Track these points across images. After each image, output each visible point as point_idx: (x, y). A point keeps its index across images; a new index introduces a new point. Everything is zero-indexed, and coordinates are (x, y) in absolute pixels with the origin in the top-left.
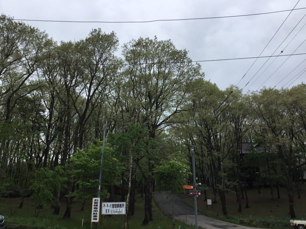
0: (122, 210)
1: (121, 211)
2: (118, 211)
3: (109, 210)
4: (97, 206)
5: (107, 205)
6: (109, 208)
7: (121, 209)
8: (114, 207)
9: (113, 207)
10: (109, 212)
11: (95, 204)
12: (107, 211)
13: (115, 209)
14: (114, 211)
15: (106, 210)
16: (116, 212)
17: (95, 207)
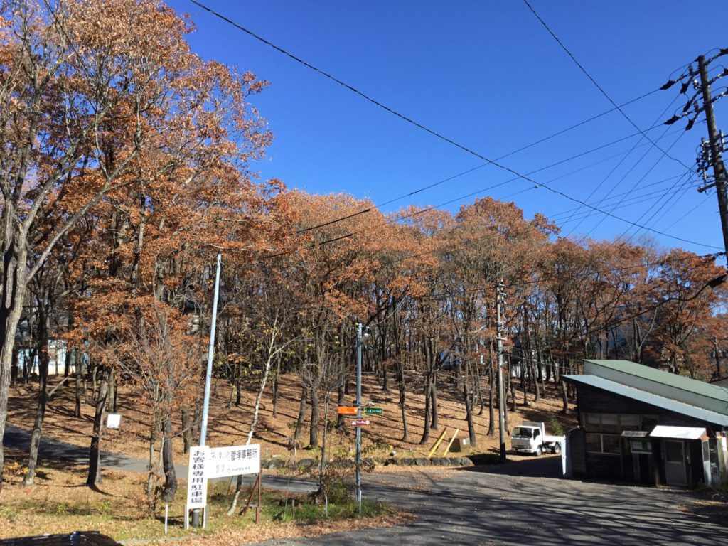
0: (252, 463)
1: (250, 465)
2: (243, 467)
4: (201, 466)
5: (220, 454)
6: (223, 461)
7: (250, 461)
8: (236, 457)
9: (233, 459)
11: (197, 464)
13: (237, 462)
14: (234, 468)
15: (218, 466)
16: (240, 470)
17: (196, 470)
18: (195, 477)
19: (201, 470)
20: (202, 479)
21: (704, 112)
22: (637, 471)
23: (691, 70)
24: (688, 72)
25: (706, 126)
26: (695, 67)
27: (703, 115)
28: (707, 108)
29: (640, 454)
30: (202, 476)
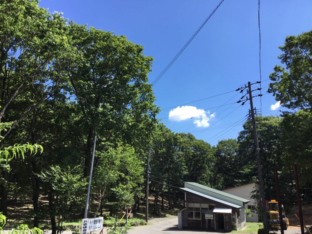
1: (100, 226)
4: (86, 227)
5: (91, 221)
6: (91, 225)
9: (94, 224)
11: (84, 226)
14: (95, 227)
15: (89, 227)
17: (84, 229)
18: (83, 232)
19: (86, 229)
20: (86, 233)
21: (249, 100)
22: (207, 226)
23: (246, 86)
24: (245, 86)
25: (250, 105)
26: (247, 85)
27: (249, 101)
28: (251, 99)
29: (208, 219)
30: (86, 231)
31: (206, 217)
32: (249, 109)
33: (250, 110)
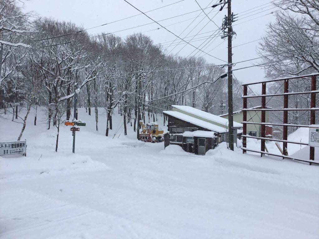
0: (23, 149)
1: (21, 150)
2: (18, 151)
3: (7, 151)
5: (6, 145)
6: (7, 148)
7: (21, 148)
8: (14, 146)
9: (12, 148)
10: (7, 153)
12: (6, 152)
13: (14, 149)
14: (13, 151)
15: (4, 151)
16: (16, 152)
28: (229, 2)
29: (190, 143)
31: (187, 142)
32: (225, 15)
33: (227, 16)
